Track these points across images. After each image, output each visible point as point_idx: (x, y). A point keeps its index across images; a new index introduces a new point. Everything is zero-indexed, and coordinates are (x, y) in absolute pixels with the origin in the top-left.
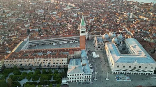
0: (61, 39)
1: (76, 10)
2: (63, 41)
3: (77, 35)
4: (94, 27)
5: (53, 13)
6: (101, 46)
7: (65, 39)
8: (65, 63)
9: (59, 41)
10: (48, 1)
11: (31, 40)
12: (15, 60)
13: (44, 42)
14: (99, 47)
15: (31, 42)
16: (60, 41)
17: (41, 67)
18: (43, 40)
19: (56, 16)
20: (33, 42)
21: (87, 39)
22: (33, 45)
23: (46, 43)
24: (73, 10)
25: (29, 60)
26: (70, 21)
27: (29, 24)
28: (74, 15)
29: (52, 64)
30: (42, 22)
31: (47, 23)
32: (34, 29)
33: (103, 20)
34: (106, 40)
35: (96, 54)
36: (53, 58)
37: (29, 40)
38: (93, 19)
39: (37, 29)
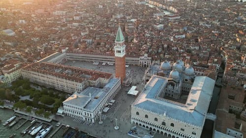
2: (108, 61)
4: (172, 48)
5: (131, 20)
7: (112, 59)
9: (103, 60)
10: (142, 3)
12: (30, 72)
14: (147, 80)
17: (55, 87)
20: (70, 56)
21: (145, 65)
22: (71, 59)
25: (42, 75)
26: (141, 35)
27: (87, 33)
28: (158, 26)
29: (66, 86)
30: (104, 32)
31: (110, 34)
32: (86, 40)
33: (199, 40)
34: (162, 72)
35: (136, 90)
36: (66, 79)
37: (67, 52)
38: (184, 36)
39: (89, 41)
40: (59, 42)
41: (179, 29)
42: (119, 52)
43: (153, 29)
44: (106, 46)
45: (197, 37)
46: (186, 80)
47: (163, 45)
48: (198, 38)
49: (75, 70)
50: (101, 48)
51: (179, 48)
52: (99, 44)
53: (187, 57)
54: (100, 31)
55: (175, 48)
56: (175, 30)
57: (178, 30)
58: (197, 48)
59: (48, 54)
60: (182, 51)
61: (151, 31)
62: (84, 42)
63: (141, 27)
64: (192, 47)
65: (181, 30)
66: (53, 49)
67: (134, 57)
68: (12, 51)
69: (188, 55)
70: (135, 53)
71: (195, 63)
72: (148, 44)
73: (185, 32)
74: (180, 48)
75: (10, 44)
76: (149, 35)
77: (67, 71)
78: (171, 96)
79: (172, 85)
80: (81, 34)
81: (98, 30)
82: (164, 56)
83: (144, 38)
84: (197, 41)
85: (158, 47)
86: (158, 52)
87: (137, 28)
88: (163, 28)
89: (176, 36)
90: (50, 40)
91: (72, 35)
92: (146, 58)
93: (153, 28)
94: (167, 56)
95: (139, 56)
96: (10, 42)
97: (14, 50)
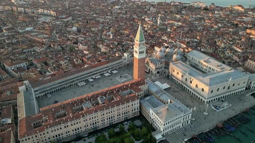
0: (90, 73)
1: (66, 20)
6: (161, 70)
8: (136, 109)
9: (87, 76)
12: (46, 131)
13: (61, 85)
14: (158, 72)
15: (38, 91)
16: (89, 76)
17: (97, 127)
18: (60, 81)
19: (39, 35)
20: (40, 89)
21: (128, 64)
22: (42, 94)
24: (61, 21)
25: (76, 121)
35: (162, 83)
42: (142, 52)
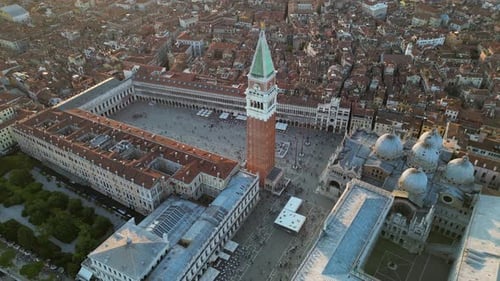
2: (236, 108)
3: (291, 103)
4: (408, 79)
9: (222, 106)
11: (138, 80)
13: (174, 98)
15: (138, 87)
16: (228, 107)
20: (143, 88)
23: (182, 103)
26: (329, 32)
27: (195, 20)
28: (374, 8)
29: (114, 188)
30: (235, 19)
31: (249, 25)
32: (188, 42)
33: (483, 56)
34: (377, 164)
35: (299, 211)
36: (112, 171)
37: (135, 78)
38: (440, 41)
39: (197, 44)
40: (123, 46)
41: (428, 17)
42: (259, 105)
43: (361, 16)
44: (236, 64)
45: (476, 44)
46: (448, 199)
47: (383, 68)
48: (480, 47)
49: (142, 142)
50: (220, 71)
51: (426, 80)
52: (218, 55)
53: (449, 113)
54: (225, 15)
55: (415, 79)
56: (416, 21)
57: (424, 22)
58: (477, 81)
59: (90, 80)
60: (434, 88)
61: (355, 21)
62: (184, 47)
63: (328, 8)
64: (462, 79)
65: (433, 21)
66: (106, 65)
67: (302, 104)
68: (9, 66)
69: (451, 107)
70: (307, 93)
71: (473, 137)
72: (344, 63)
73: (444, 29)
74: (430, 80)
75: (11, 44)
76: (347, 34)
77: (118, 146)
78: (397, 242)
79: (403, 214)
80: (179, 25)
81: (221, 14)
82: (385, 103)
83: (336, 43)
84: (475, 55)
85: (370, 74)
86: (368, 88)
87: (319, 12)
88: (385, 12)
89: (419, 42)
90: (104, 39)
91: (157, 26)
92: (334, 111)
93: (359, 12)
94: (392, 105)
95: (316, 100)
96: (12, 41)
97: (13, 65)
